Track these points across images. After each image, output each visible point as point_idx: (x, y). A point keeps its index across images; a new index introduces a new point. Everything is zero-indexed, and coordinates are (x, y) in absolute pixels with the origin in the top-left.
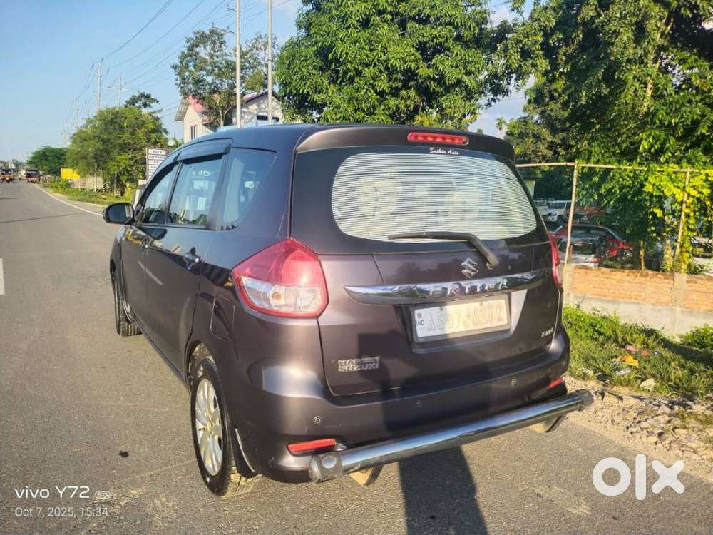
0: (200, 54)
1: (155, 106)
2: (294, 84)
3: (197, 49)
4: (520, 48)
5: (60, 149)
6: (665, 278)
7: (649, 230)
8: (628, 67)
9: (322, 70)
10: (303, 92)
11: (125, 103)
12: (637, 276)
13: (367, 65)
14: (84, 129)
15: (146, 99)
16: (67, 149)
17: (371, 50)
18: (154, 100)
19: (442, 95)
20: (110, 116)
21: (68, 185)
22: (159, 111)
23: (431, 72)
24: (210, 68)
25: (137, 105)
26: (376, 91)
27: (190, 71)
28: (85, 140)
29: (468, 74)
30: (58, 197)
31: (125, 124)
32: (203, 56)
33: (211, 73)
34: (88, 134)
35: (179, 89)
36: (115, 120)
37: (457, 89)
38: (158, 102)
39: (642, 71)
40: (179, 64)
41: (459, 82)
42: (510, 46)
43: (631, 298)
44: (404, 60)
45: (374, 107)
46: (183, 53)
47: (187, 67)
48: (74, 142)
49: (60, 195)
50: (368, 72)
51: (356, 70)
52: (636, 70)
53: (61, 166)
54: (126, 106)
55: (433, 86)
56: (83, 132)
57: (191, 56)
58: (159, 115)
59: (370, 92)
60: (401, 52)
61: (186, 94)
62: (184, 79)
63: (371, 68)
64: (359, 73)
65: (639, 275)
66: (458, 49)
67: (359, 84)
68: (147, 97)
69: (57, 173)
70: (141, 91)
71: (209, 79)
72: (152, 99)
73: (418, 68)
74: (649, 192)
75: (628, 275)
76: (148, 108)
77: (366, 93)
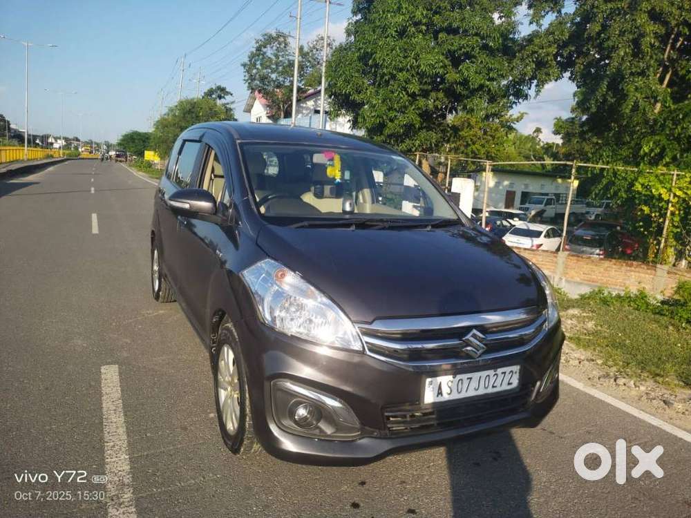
0: (267, 54)
1: (228, 99)
2: (339, 85)
3: (264, 50)
4: (535, 58)
5: (145, 133)
6: (648, 269)
7: (637, 225)
8: (631, 79)
9: (364, 72)
10: (345, 92)
11: (203, 94)
12: (622, 265)
13: (401, 70)
14: (166, 117)
15: (222, 92)
16: (151, 133)
17: (405, 57)
18: (228, 93)
19: (468, 97)
20: (188, 107)
21: (150, 165)
22: (233, 103)
23: (457, 77)
24: (274, 67)
25: (214, 96)
26: (407, 93)
27: (258, 69)
28: (167, 127)
29: (492, 79)
30: (141, 175)
31: (201, 114)
32: (270, 56)
33: (275, 71)
34: (169, 122)
35: (247, 84)
36: (193, 110)
37: (480, 93)
38: (232, 94)
39: (644, 82)
40: (249, 63)
41: (481, 87)
42: (525, 56)
43: (617, 285)
44: (433, 66)
45: (405, 107)
46: (252, 53)
47: (255, 65)
48: (157, 128)
49: (144, 174)
50: (401, 76)
51: (390, 73)
52: (640, 82)
53: (146, 148)
54: (203, 97)
55: (459, 89)
56: (166, 120)
57: (258, 56)
58: (232, 106)
59: (402, 93)
60: (431, 59)
61: (252, 89)
62: (252, 75)
63: (405, 73)
64: (393, 77)
65: (624, 264)
66: (483, 57)
67: (393, 86)
68: (223, 90)
69: (141, 154)
70: (218, 84)
71: (274, 76)
72: (227, 92)
73: (447, 73)
74: (638, 191)
75: (615, 264)
76: (222, 100)
77: (399, 94)
